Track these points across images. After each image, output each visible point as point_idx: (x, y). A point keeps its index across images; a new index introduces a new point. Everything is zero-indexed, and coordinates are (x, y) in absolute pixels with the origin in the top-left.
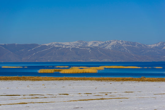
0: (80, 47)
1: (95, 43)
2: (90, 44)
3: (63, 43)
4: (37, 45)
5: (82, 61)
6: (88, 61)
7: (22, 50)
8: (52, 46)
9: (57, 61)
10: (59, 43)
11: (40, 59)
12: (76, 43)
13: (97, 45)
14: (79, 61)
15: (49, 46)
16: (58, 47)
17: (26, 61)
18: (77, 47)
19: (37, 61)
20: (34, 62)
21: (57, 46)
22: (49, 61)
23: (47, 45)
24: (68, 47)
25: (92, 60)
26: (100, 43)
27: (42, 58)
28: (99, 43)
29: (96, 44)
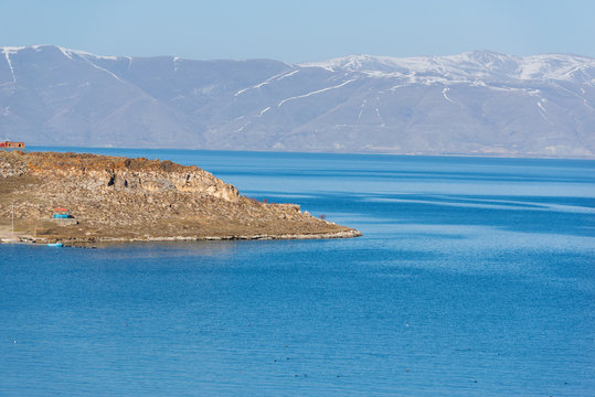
0: (491, 84)
1: (557, 64)
2: (529, 69)
3: (400, 61)
4: (279, 67)
5: (502, 152)
6: (531, 154)
7: (206, 90)
8: (351, 75)
9: (382, 148)
10: (381, 59)
11: (296, 134)
12: (464, 63)
13: (564, 75)
14: (488, 151)
15: (339, 71)
16: (382, 79)
17: (228, 146)
18: (476, 83)
19: (278, 147)
20: (265, 149)
21: (377, 73)
22: (338, 146)
23: (328, 66)
24: (435, 79)
25: (553, 148)
26: (578, 66)
27: (305, 134)
28: (576, 64)
29: (560, 71)
